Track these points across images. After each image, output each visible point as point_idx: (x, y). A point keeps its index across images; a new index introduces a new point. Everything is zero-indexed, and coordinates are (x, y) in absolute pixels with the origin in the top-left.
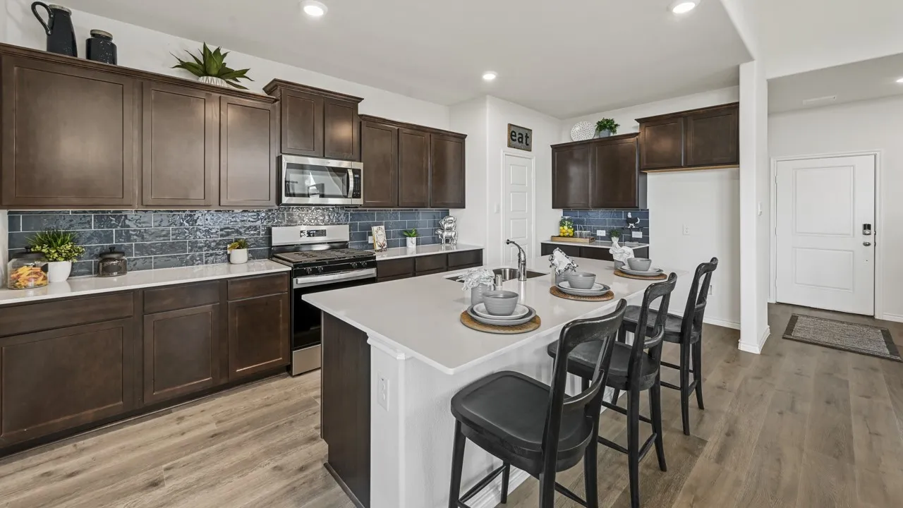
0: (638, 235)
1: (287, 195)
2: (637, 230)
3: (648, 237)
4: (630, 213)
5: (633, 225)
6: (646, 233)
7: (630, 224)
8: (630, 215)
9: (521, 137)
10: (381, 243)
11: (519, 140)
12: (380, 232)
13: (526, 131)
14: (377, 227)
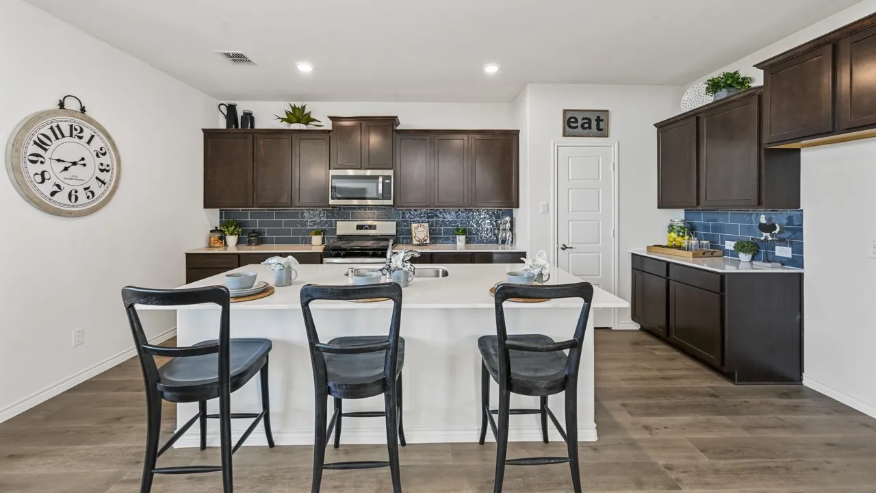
0: (783, 252)
1: (333, 198)
2: (782, 242)
3: (802, 257)
4: (763, 216)
5: (768, 234)
6: (798, 249)
7: (765, 234)
8: (763, 220)
9: (587, 123)
10: (421, 238)
11: (582, 126)
12: (421, 229)
13: (598, 114)
14: (416, 225)
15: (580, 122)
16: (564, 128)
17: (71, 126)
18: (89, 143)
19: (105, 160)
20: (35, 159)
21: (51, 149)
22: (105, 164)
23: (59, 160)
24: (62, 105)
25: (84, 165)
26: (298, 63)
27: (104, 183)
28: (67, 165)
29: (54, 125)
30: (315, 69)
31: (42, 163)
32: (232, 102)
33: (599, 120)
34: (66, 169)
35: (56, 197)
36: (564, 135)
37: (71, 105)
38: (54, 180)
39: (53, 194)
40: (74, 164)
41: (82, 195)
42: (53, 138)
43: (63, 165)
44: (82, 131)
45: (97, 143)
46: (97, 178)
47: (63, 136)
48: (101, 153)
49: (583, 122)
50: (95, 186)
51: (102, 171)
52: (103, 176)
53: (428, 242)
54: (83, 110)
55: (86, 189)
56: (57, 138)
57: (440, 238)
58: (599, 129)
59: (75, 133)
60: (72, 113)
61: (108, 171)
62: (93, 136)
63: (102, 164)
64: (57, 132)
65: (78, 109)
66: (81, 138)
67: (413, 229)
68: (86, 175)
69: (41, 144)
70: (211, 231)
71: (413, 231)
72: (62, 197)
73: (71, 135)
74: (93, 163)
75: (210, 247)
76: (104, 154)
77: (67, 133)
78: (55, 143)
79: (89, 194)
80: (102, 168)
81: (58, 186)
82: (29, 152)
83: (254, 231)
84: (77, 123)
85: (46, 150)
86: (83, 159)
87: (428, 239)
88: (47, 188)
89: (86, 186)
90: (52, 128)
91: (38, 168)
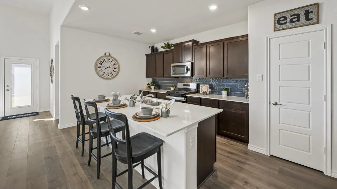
1: (172, 74)
9: (295, 18)
10: (204, 91)
11: (291, 21)
12: (205, 87)
13: (306, 9)
14: (203, 85)
15: (289, 18)
16: (275, 25)
17: (107, 59)
18: (111, 62)
19: (115, 66)
20: (100, 67)
21: (103, 64)
22: (115, 67)
23: (104, 67)
24: (105, 54)
25: (110, 68)
26: (151, 30)
27: (115, 71)
28: (106, 68)
29: (103, 59)
30: (157, 30)
31: (101, 68)
32: (152, 45)
33: (307, 13)
34: (106, 69)
35: (104, 75)
36: (275, 30)
37: (108, 54)
38: (103, 71)
39: (103, 74)
40: (108, 67)
41: (110, 74)
42: (103, 62)
43: (105, 68)
44: (109, 59)
45: (113, 62)
46: (113, 70)
47: (105, 61)
48: (114, 64)
49: (291, 18)
50: (113, 72)
51: (114, 69)
52: (115, 70)
53: (208, 93)
54: (110, 55)
55: (110, 73)
56: (104, 62)
57: (216, 92)
58: (307, 19)
59: (108, 60)
60: (107, 56)
61: (116, 69)
62: (112, 61)
63: (114, 67)
64: (104, 61)
65: (109, 55)
66: (109, 61)
67: (201, 87)
68: (111, 70)
69: (101, 64)
70: (147, 85)
71: (201, 88)
72: (105, 75)
73: (107, 61)
74: (112, 67)
75: (147, 89)
76: (115, 65)
77: (106, 61)
78: (104, 63)
79: (111, 74)
80: (114, 68)
81: (104, 73)
82: (98, 65)
83: (158, 85)
84: (108, 58)
85: (102, 65)
86: (110, 66)
87: (208, 92)
88: (102, 73)
89: (111, 72)
90: (103, 60)
91: (100, 69)
